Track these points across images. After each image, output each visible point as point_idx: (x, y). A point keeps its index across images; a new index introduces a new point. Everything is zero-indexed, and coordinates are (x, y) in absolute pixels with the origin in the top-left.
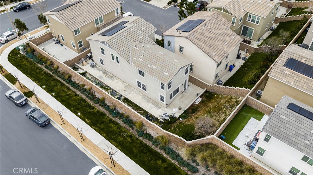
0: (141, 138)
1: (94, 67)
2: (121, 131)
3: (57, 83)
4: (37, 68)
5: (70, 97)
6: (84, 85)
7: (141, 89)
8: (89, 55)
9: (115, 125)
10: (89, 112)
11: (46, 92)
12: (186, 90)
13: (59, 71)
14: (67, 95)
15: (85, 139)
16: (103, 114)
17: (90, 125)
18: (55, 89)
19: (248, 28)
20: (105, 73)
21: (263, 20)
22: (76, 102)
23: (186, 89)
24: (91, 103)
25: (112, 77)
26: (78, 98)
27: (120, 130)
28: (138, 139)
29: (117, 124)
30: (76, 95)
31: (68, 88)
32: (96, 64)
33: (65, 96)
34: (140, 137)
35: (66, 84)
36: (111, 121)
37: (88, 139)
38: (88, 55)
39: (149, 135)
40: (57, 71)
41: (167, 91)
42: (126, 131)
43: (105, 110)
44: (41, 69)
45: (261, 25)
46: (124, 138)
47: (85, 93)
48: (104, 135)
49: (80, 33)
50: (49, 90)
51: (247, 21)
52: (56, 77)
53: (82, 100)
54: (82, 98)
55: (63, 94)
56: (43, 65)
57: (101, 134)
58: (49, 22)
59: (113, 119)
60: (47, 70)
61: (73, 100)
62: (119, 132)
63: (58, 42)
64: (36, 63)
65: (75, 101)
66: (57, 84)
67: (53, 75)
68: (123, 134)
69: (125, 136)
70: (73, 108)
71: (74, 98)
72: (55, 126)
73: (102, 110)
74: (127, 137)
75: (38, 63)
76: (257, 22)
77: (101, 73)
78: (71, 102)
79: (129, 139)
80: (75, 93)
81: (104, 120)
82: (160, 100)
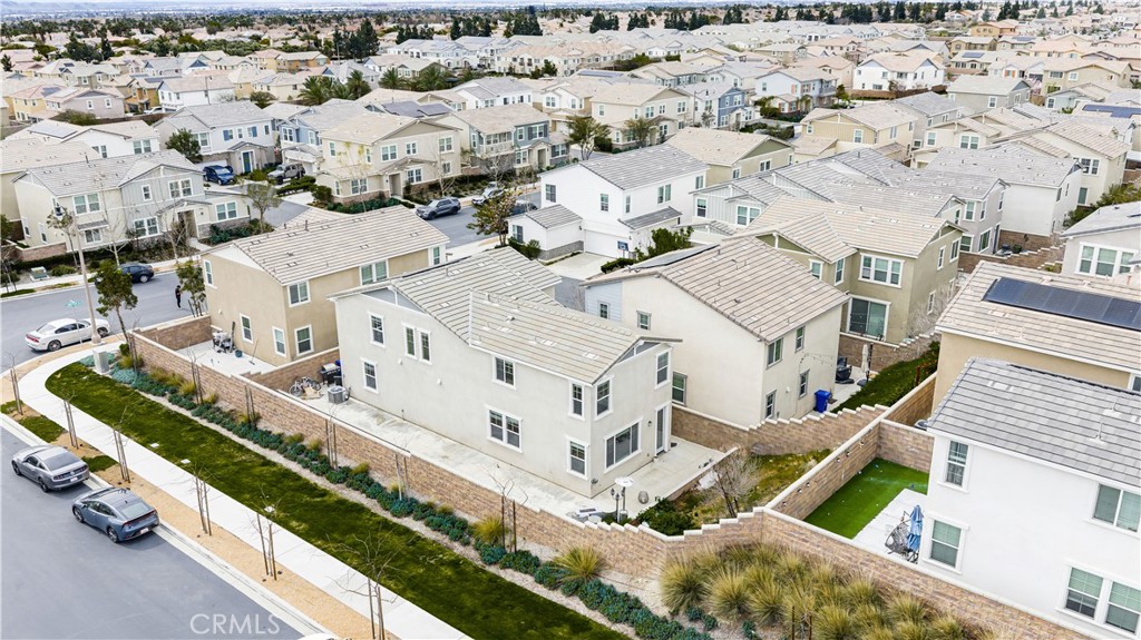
0: (493, 569)
1: (341, 401)
2: (422, 551)
3: (205, 435)
4: (141, 404)
5: (243, 468)
6: (301, 438)
7: (504, 443)
8: (330, 367)
9: (400, 534)
10: (307, 504)
11: (160, 457)
12: (664, 456)
13: (219, 409)
14: (235, 464)
15: (280, 573)
16: (360, 509)
17: (306, 536)
18: (195, 450)
19: (867, 302)
20: (379, 415)
21: (911, 269)
22: (263, 480)
23: (663, 451)
24: (321, 482)
25: (401, 425)
26: (274, 469)
27: (419, 548)
28: (484, 572)
29: (407, 531)
30: (267, 463)
31: (241, 448)
32: (349, 396)
33: (226, 465)
34: (491, 564)
35: (235, 438)
36: (386, 525)
37: (291, 573)
38: (324, 369)
39: (526, 554)
40: (209, 408)
41: (592, 417)
42: (439, 549)
43: (368, 496)
44: (155, 406)
45: (909, 285)
46: (429, 567)
47: (302, 456)
48: (355, 563)
49: (309, 301)
50: (172, 452)
51: (860, 278)
52: (204, 423)
53: (287, 474)
54: (287, 470)
55: (221, 461)
56: (163, 395)
57: (344, 560)
58: (210, 282)
59: (395, 520)
60: (175, 408)
61: (254, 476)
62: (412, 553)
63: (227, 344)
64: (142, 394)
65: (261, 477)
66: (203, 439)
67: (196, 419)
68: (424, 559)
69: (432, 562)
70: (248, 496)
71: (257, 470)
72: (173, 541)
73: (355, 497)
74: (442, 564)
75: (148, 391)
76: (895, 279)
77: (364, 417)
78: (245, 480)
79: (448, 572)
80: (264, 458)
81: (359, 523)
82: (569, 470)
